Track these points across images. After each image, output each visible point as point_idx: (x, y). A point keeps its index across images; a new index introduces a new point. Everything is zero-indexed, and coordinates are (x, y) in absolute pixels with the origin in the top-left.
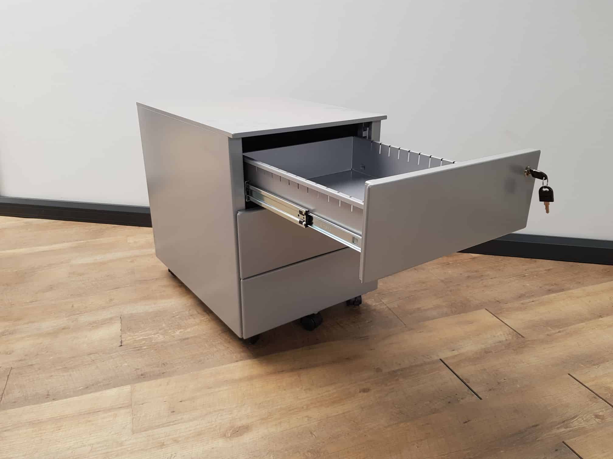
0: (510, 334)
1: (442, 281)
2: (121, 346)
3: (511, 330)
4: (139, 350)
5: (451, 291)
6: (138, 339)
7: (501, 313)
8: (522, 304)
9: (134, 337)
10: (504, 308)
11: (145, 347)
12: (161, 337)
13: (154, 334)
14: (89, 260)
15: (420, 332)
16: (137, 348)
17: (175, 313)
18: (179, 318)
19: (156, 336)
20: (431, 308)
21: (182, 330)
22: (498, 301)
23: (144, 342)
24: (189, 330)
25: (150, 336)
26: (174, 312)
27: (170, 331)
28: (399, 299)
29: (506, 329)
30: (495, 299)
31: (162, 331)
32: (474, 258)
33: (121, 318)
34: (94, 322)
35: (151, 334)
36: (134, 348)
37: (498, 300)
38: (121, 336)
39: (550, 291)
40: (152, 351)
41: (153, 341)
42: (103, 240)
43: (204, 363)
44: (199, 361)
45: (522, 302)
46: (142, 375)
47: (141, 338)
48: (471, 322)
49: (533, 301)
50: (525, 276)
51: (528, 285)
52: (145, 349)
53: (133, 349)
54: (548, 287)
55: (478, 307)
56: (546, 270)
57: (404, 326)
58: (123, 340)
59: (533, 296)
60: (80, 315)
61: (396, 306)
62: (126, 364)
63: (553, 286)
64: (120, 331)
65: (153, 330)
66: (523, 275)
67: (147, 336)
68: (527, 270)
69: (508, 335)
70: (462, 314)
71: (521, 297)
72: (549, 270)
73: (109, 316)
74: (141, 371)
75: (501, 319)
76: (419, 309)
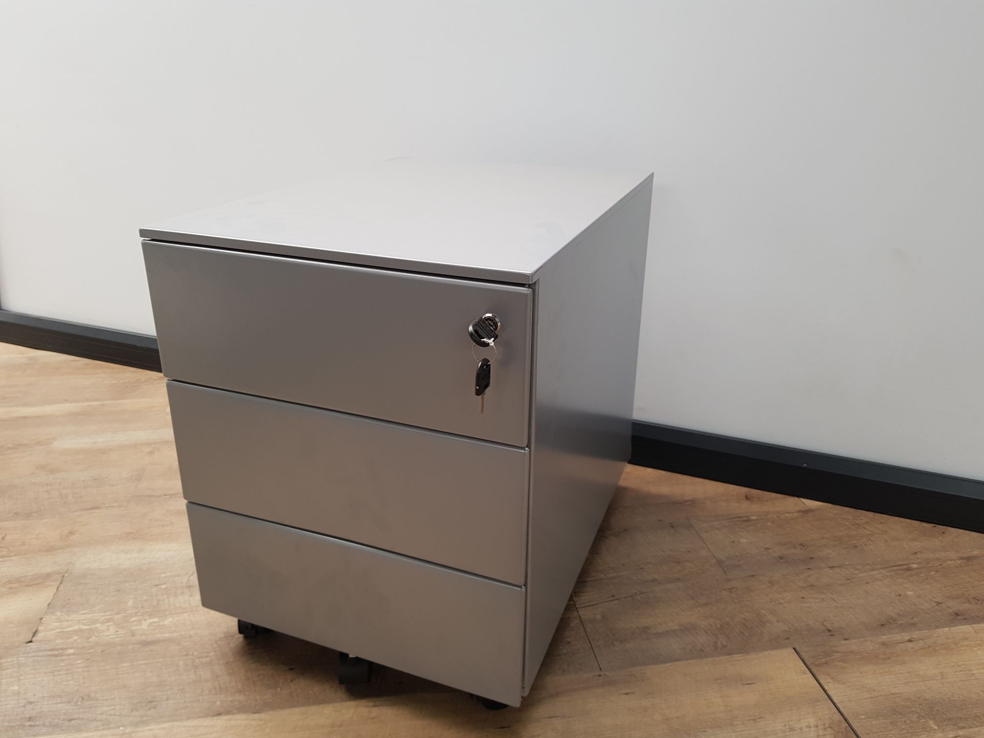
0: (830, 727)
1: (720, 563)
2: (31, 642)
3: (838, 716)
4: (56, 656)
5: (730, 590)
6: (70, 629)
7: (826, 663)
8: (883, 644)
9: (66, 624)
10: (837, 652)
11: (71, 651)
12: (112, 630)
13: (102, 623)
14: (83, 442)
15: (627, 694)
16: (57, 650)
17: (164, 577)
18: (166, 589)
19: (104, 627)
20: (674, 631)
21: (156, 620)
22: (829, 631)
23: (76, 638)
24: (168, 621)
25: (93, 626)
26: (163, 575)
27: (133, 619)
28: (612, 598)
29: (826, 711)
30: (823, 624)
31: (119, 616)
32: (807, 511)
33: (63, 576)
34: (18, 580)
35: (97, 621)
36: (52, 650)
37: (830, 628)
38: (42, 619)
39: (958, 617)
40: (79, 662)
41: (93, 639)
42: (129, 403)
43: (155, 708)
44: (151, 702)
45: (884, 638)
46: (30, 719)
47: (76, 627)
48: (748, 682)
49: (910, 641)
50: (909, 569)
51: (909, 593)
52: (69, 655)
53: (49, 653)
54: (955, 606)
55: (776, 642)
56: (961, 558)
57: (597, 673)
58: (41, 628)
59: (914, 624)
60: (6, 559)
61: (599, 617)
62: (16, 688)
63: (969, 602)
64: (46, 605)
65: (105, 612)
66: (904, 567)
67: (88, 625)
68: (919, 556)
69: (825, 729)
70: (737, 657)
71: (885, 624)
72: (969, 559)
73: (49, 570)
74: (33, 709)
75: (822, 681)
76: (645, 629)
